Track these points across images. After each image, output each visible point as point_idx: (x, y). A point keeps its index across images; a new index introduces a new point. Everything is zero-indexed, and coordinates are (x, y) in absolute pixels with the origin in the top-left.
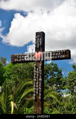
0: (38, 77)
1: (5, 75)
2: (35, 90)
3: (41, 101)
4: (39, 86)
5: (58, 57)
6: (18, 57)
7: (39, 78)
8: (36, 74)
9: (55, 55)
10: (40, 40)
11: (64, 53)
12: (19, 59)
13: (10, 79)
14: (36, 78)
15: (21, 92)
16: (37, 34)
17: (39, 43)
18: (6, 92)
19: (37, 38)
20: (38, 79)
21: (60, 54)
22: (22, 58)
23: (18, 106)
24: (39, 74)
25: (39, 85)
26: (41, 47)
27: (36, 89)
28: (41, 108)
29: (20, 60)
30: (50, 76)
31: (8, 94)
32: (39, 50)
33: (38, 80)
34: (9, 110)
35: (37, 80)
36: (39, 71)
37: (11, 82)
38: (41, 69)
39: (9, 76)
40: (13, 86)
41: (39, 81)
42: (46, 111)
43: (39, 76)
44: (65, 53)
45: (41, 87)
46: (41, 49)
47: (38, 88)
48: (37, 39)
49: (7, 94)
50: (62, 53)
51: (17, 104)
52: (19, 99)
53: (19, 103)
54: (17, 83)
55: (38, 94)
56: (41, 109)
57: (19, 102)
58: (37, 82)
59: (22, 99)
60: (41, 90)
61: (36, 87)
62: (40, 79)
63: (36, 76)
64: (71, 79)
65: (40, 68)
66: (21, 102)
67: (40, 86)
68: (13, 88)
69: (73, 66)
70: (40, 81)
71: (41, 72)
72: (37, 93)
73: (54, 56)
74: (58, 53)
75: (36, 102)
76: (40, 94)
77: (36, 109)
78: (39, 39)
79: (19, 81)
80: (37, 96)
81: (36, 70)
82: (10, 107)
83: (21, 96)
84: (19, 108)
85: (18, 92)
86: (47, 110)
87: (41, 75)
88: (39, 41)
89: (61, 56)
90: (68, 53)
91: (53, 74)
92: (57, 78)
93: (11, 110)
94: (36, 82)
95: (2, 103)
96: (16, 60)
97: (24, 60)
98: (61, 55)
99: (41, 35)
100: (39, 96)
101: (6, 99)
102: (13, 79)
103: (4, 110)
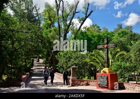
4: (106, 57)
20: (106, 55)
22: (101, 47)
24: (106, 53)
46: (107, 44)
56: (107, 65)
65: (106, 51)
73: (111, 46)
76: (107, 60)
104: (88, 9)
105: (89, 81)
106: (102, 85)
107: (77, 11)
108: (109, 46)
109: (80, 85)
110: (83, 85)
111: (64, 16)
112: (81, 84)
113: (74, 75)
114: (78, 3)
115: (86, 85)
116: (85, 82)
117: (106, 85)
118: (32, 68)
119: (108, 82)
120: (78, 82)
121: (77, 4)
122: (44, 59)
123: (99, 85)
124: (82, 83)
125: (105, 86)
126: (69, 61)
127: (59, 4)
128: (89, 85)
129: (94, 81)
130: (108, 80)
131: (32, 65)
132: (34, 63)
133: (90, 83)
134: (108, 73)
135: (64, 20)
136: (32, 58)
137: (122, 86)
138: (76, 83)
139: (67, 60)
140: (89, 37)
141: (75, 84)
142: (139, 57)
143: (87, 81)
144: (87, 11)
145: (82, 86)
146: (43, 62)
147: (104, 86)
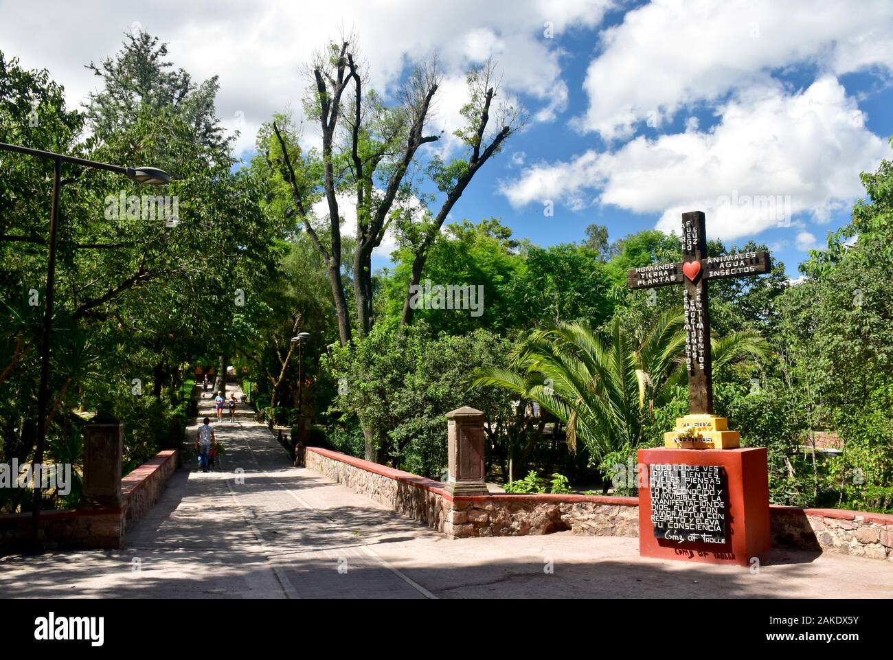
0: (695, 321)
1: (610, 294)
2: (690, 350)
3: (705, 374)
4: (698, 342)
5: (738, 271)
6: (645, 276)
7: (697, 322)
8: (690, 313)
9: (732, 267)
10: (694, 233)
11: (754, 261)
12: (646, 280)
13: (628, 306)
14: (690, 323)
15: (660, 344)
16: (686, 217)
17: (692, 238)
18: (621, 346)
19: (686, 227)
20: (696, 325)
21: (742, 263)
22: (653, 278)
23: (655, 380)
24: (697, 313)
25: (697, 338)
26: (698, 249)
27: (692, 347)
28: (707, 390)
29: (650, 281)
30: (747, 284)
31: (626, 351)
32: (693, 255)
33: (695, 328)
34: (632, 390)
35: (691, 326)
36: (695, 306)
37: (631, 315)
38: (700, 302)
39: (622, 298)
40: (637, 326)
41: (697, 330)
42: (730, 391)
43: (698, 319)
44: (756, 260)
45: (703, 343)
46: (698, 252)
47: (696, 344)
48: (685, 230)
49: (624, 351)
50: (749, 260)
51: (652, 374)
52: (656, 362)
53: (659, 372)
54: (647, 316)
55: (698, 359)
56: (706, 392)
57: (658, 369)
58: (693, 331)
59: (666, 361)
60: (703, 349)
61: (690, 343)
62: (701, 326)
63: (690, 318)
64: (795, 305)
65: (698, 298)
66: (661, 369)
67: (700, 340)
68: (637, 332)
69: (799, 267)
70: (701, 329)
71: (701, 309)
72: (695, 356)
73: (730, 268)
74: (739, 262)
75: (693, 377)
76: (702, 359)
77: (694, 391)
78: (692, 229)
79: (651, 311)
80: (695, 363)
81: (689, 303)
82: (634, 384)
83: (661, 355)
84: (659, 386)
85: (654, 343)
86: (733, 390)
87: (701, 315)
88: (691, 235)
89: (746, 270)
90: (762, 260)
91: (757, 280)
92: (769, 292)
93: (638, 391)
94: (690, 331)
95: (611, 372)
96: (639, 282)
97: (659, 282)
98: (746, 266)
99: (696, 219)
100: (699, 363)
101: (622, 362)
102: (636, 307)
103: (620, 392)
104: (485, 118)
105: (566, 501)
106: (680, 532)
107: (424, 135)
108: (715, 267)
109: (509, 532)
110: (525, 530)
111: (359, 155)
112: (515, 525)
113: (471, 465)
114: (432, 92)
115: (549, 531)
116: (541, 512)
117: (714, 534)
118: (189, 428)
119: (726, 511)
120: (494, 513)
121: (429, 98)
122: (247, 384)
123: (660, 531)
124: (522, 515)
125: (707, 539)
126: (397, 383)
127: (333, 97)
128: (564, 527)
129: (599, 504)
130: (726, 497)
131: (192, 412)
132: (202, 403)
133: (575, 515)
134: (719, 446)
135: (359, 175)
136: (191, 382)
137: (796, 532)
138: (482, 518)
139: (386, 381)
140: (478, 271)
141: (476, 524)
142: (886, 342)
143: (556, 502)
144: (481, 131)
145: (520, 534)
146: (244, 398)
147: (700, 540)
